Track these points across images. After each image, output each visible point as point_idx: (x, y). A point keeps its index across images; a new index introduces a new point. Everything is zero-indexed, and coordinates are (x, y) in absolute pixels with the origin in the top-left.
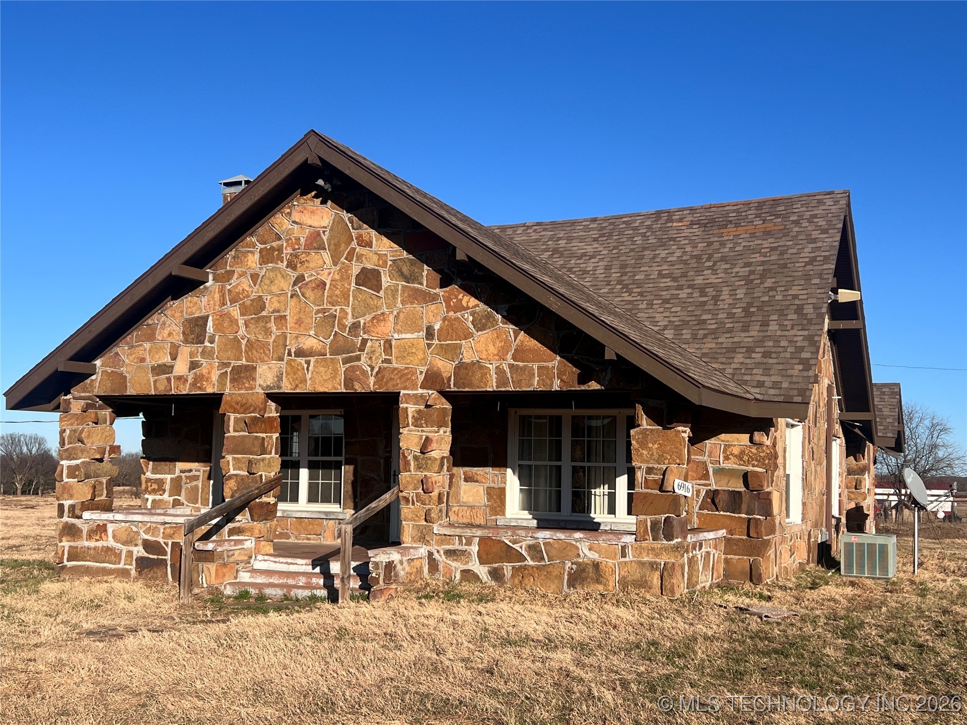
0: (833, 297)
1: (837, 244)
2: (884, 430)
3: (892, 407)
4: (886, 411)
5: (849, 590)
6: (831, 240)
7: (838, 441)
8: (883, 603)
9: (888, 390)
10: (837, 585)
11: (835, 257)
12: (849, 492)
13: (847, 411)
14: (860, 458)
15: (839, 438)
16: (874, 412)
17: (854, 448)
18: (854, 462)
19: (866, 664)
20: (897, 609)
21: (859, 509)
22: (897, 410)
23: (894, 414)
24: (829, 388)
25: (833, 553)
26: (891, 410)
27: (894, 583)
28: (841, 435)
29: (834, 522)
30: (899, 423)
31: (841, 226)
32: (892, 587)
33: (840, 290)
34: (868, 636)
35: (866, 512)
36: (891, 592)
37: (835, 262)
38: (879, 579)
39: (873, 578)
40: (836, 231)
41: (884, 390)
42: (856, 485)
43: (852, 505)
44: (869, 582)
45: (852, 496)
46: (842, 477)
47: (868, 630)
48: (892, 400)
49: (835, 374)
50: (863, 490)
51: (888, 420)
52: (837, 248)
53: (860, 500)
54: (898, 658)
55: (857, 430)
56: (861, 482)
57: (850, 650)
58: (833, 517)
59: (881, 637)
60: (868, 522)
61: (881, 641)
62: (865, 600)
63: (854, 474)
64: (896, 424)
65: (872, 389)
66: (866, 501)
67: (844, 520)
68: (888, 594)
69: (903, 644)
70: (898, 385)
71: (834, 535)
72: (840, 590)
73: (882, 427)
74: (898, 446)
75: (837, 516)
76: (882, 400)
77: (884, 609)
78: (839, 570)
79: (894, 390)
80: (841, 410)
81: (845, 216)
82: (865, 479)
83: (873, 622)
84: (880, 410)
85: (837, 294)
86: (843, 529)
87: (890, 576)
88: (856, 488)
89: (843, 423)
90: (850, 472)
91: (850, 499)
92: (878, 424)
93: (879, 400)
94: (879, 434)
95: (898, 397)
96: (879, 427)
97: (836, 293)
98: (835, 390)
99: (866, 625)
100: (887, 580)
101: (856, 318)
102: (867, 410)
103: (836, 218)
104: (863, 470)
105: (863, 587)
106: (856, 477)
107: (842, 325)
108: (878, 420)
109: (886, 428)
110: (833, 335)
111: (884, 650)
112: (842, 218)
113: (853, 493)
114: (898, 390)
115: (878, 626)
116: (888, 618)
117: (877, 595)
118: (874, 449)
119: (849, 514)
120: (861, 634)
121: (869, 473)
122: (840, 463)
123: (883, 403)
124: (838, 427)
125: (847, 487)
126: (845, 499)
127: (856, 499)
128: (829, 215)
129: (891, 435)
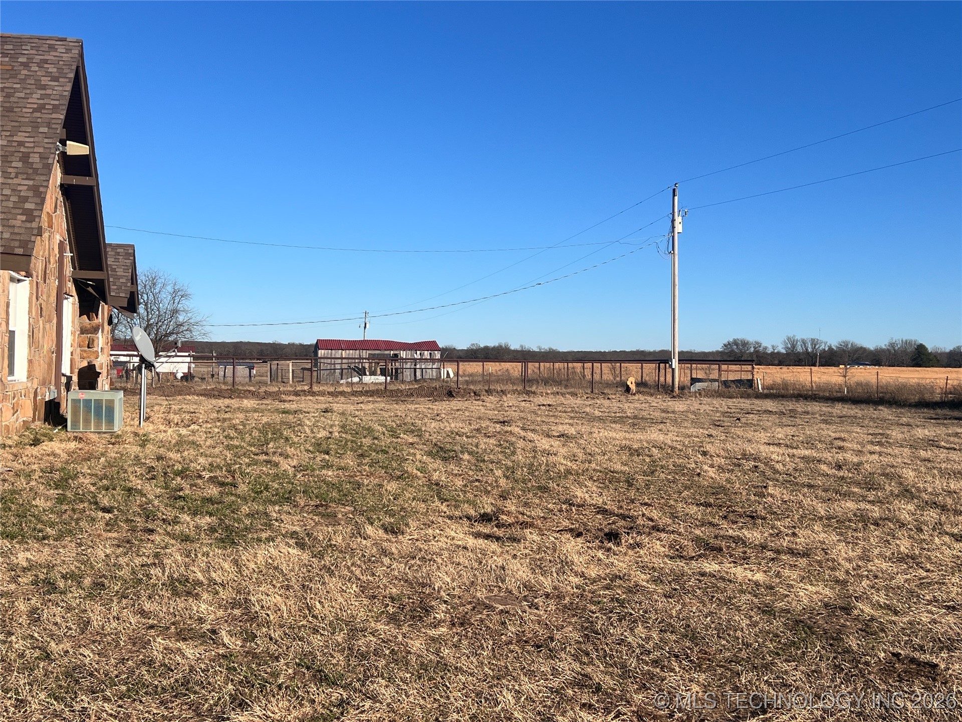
0: (61, 149)
1: (67, 94)
2: (117, 289)
3: (126, 267)
4: (120, 272)
5: (73, 445)
6: (61, 88)
7: (71, 299)
8: (103, 455)
9: (122, 250)
10: (61, 440)
11: (65, 107)
12: (82, 351)
13: (80, 269)
14: (93, 317)
15: (72, 296)
16: (107, 271)
17: (87, 307)
18: (87, 321)
19: (74, 510)
20: (115, 458)
21: (91, 367)
22: (130, 271)
23: (127, 274)
24: (61, 244)
25: (62, 410)
26: (125, 271)
27: (118, 436)
28: (74, 293)
29: (64, 380)
30: (132, 284)
31: (72, 75)
32: (116, 440)
33: (68, 142)
34: (81, 485)
35: (98, 370)
36: (113, 444)
37: (65, 112)
38: (105, 433)
39: (99, 433)
40: (67, 80)
41: (118, 250)
42: (88, 344)
43: (85, 364)
44: (94, 437)
45: (85, 355)
46: (74, 336)
47: (82, 479)
48: (126, 261)
49: (68, 231)
50: (95, 349)
51: (121, 280)
52: (68, 98)
53: (92, 358)
54: (105, 502)
55: (90, 289)
56: (93, 341)
57: (61, 500)
58: (64, 375)
59: (94, 484)
60: (100, 380)
61: (93, 489)
62: (85, 453)
63: (87, 331)
64: (129, 284)
65: (105, 248)
66: (99, 359)
67: (75, 378)
68: (111, 446)
69: (114, 489)
70: (133, 246)
71: (64, 393)
72: (63, 446)
73: (115, 287)
74: (131, 306)
75: (68, 374)
76: (117, 260)
77: (103, 459)
78: (66, 426)
79: (129, 252)
80: (74, 268)
81: (78, 67)
82: (98, 338)
83: (89, 471)
84: (114, 270)
85: (66, 145)
86: (75, 386)
87: (116, 429)
88: (89, 347)
89: (76, 282)
90: (83, 331)
91: (82, 358)
92: (111, 283)
93: (113, 260)
94: (112, 294)
95: (132, 258)
96: (112, 287)
97: (64, 144)
98: (68, 247)
99: (80, 475)
100: (112, 434)
101: (89, 175)
102: (100, 269)
103: (67, 67)
104: (95, 330)
105: (88, 442)
106: (89, 335)
107: (75, 180)
108: (111, 280)
109: (119, 288)
110: (65, 189)
111: (95, 497)
112: (74, 67)
113: (85, 351)
114: (132, 251)
115: (93, 475)
116: (104, 467)
117: (99, 447)
118: (108, 309)
119: (82, 372)
120: (74, 484)
121: (103, 332)
122: (73, 322)
123: (118, 264)
124: (70, 286)
125: (80, 346)
126: (77, 357)
127: (89, 357)
128: (60, 63)
129: (123, 295)
